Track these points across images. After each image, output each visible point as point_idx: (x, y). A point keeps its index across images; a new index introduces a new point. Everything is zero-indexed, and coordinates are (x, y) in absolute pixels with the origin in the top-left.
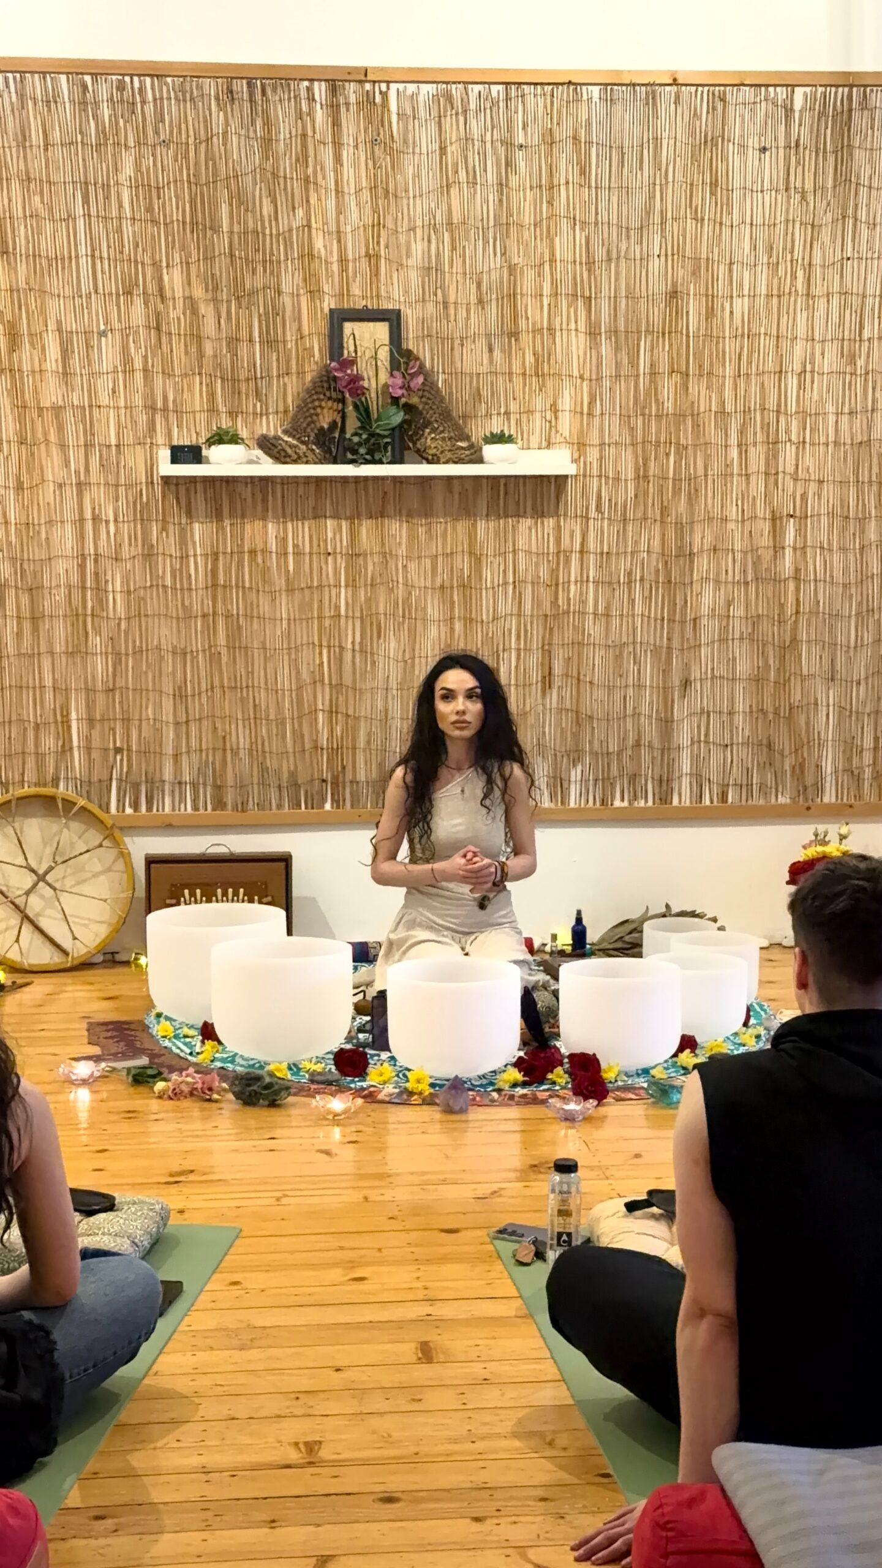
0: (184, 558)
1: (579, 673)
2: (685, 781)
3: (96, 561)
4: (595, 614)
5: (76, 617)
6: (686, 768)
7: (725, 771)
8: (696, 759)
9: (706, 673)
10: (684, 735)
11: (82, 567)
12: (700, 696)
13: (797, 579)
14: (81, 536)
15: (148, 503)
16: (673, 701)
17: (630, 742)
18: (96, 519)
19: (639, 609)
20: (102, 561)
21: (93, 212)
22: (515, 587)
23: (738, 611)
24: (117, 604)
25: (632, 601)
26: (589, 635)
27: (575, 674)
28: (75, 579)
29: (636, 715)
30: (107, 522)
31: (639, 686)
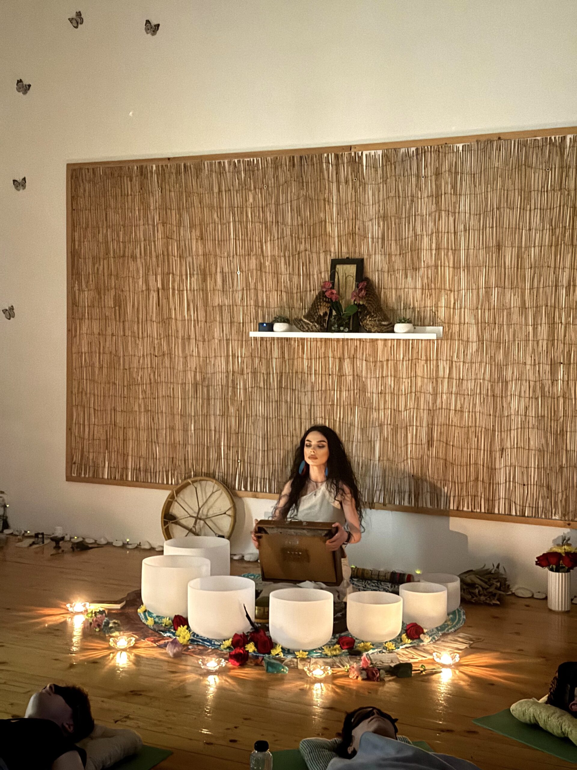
0: (268, 374)
1: (447, 441)
2: (502, 502)
3: (233, 375)
4: (455, 410)
5: (224, 399)
6: (502, 495)
7: (524, 499)
8: (508, 491)
9: (514, 445)
10: (501, 477)
11: (227, 377)
12: (510, 457)
13: (564, 397)
14: (227, 362)
15: (255, 349)
16: (495, 458)
17: (472, 478)
18: (234, 355)
19: (478, 409)
20: (236, 375)
21: (237, 219)
22: (415, 395)
23: (532, 413)
24: (241, 395)
25: (474, 405)
26: (452, 421)
27: (445, 440)
28: (224, 382)
29: (476, 464)
30: (238, 357)
31: (478, 449)
